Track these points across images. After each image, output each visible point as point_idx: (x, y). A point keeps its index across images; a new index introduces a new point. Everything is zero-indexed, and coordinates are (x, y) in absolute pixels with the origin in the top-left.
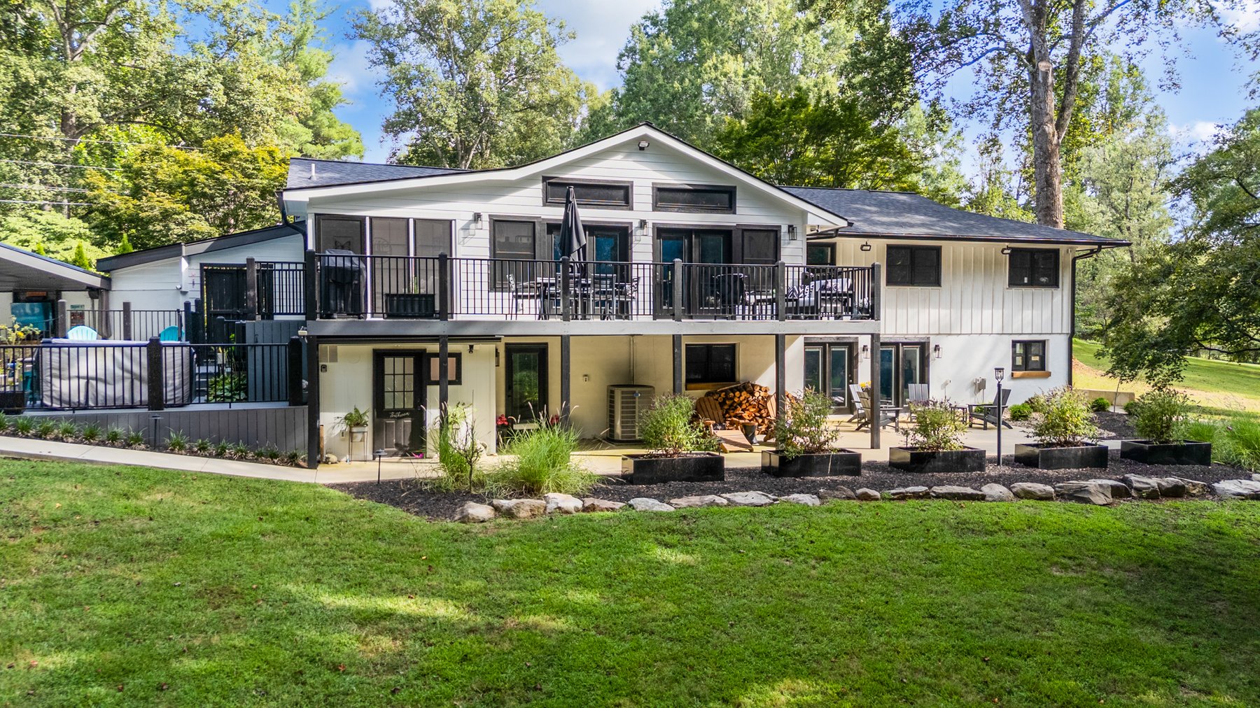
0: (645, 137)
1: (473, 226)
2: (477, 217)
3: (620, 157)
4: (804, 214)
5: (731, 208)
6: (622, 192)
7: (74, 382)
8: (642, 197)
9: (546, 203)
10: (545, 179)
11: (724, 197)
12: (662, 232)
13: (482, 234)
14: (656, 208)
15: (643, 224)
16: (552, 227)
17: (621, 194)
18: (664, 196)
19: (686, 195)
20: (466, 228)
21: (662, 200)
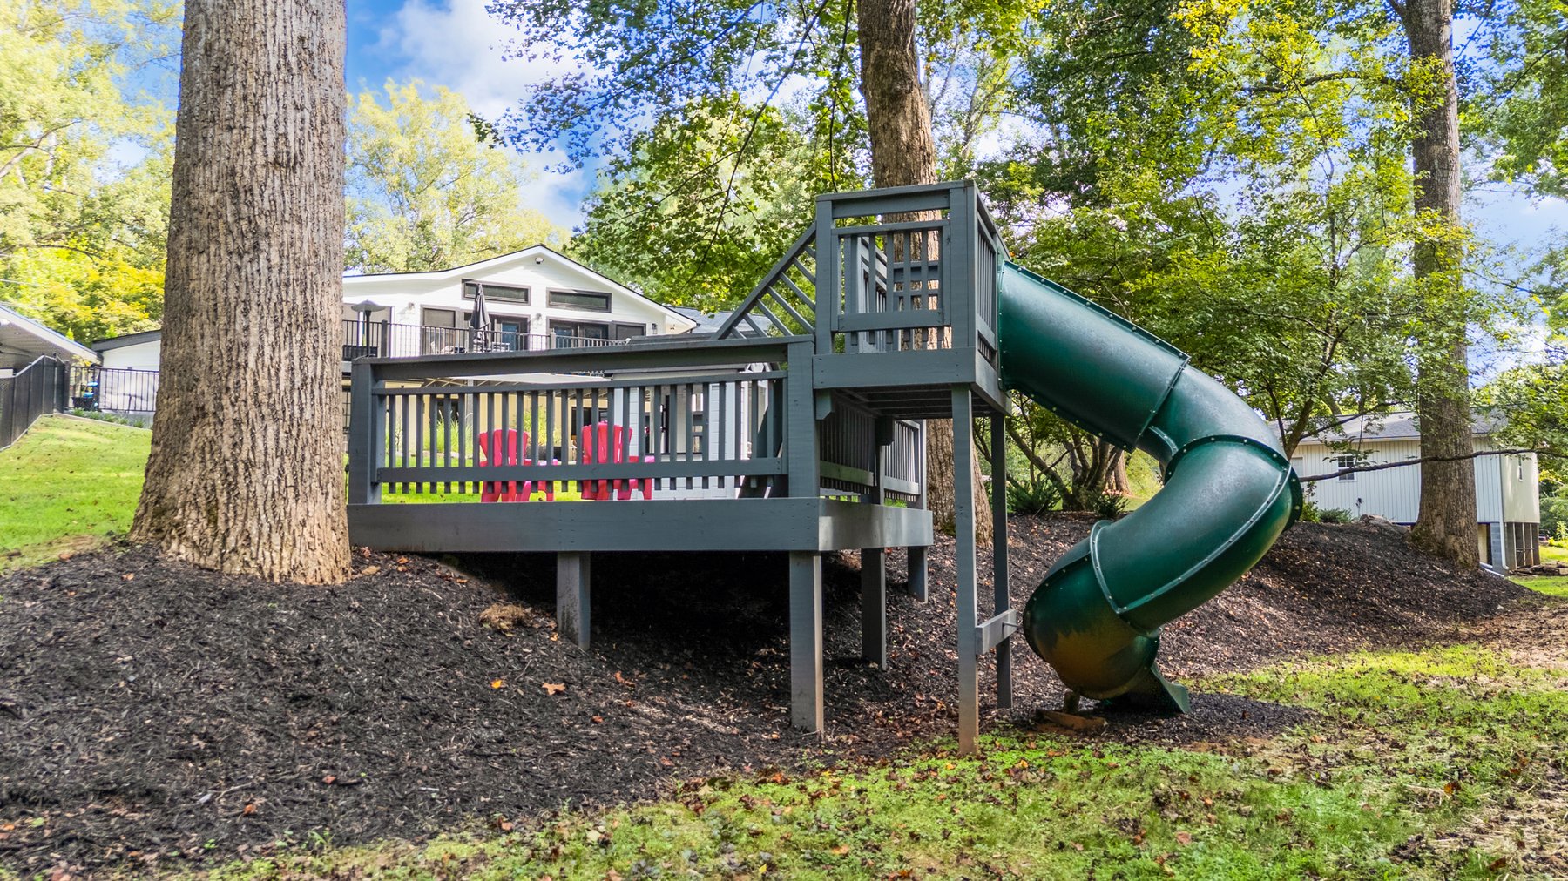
0: (540, 255)
1: (408, 312)
2: (412, 305)
3: (522, 268)
4: (663, 315)
5: (607, 308)
6: (523, 293)
7: (121, 397)
8: (539, 298)
9: (465, 297)
10: (463, 281)
11: (602, 300)
12: (554, 324)
13: (415, 318)
14: (549, 305)
15: (539, 316)
16: (467, 316)
17: (523, 294)
18: (556, 297)
19: (572, 298)
20: (402, 313)
21: (554, 300)
